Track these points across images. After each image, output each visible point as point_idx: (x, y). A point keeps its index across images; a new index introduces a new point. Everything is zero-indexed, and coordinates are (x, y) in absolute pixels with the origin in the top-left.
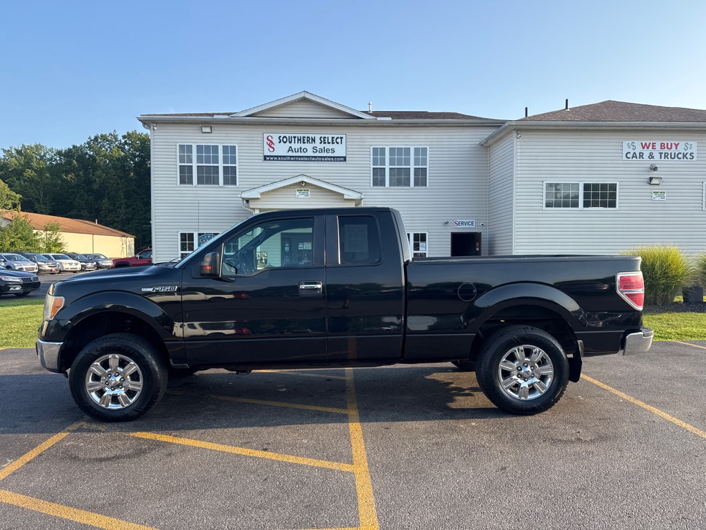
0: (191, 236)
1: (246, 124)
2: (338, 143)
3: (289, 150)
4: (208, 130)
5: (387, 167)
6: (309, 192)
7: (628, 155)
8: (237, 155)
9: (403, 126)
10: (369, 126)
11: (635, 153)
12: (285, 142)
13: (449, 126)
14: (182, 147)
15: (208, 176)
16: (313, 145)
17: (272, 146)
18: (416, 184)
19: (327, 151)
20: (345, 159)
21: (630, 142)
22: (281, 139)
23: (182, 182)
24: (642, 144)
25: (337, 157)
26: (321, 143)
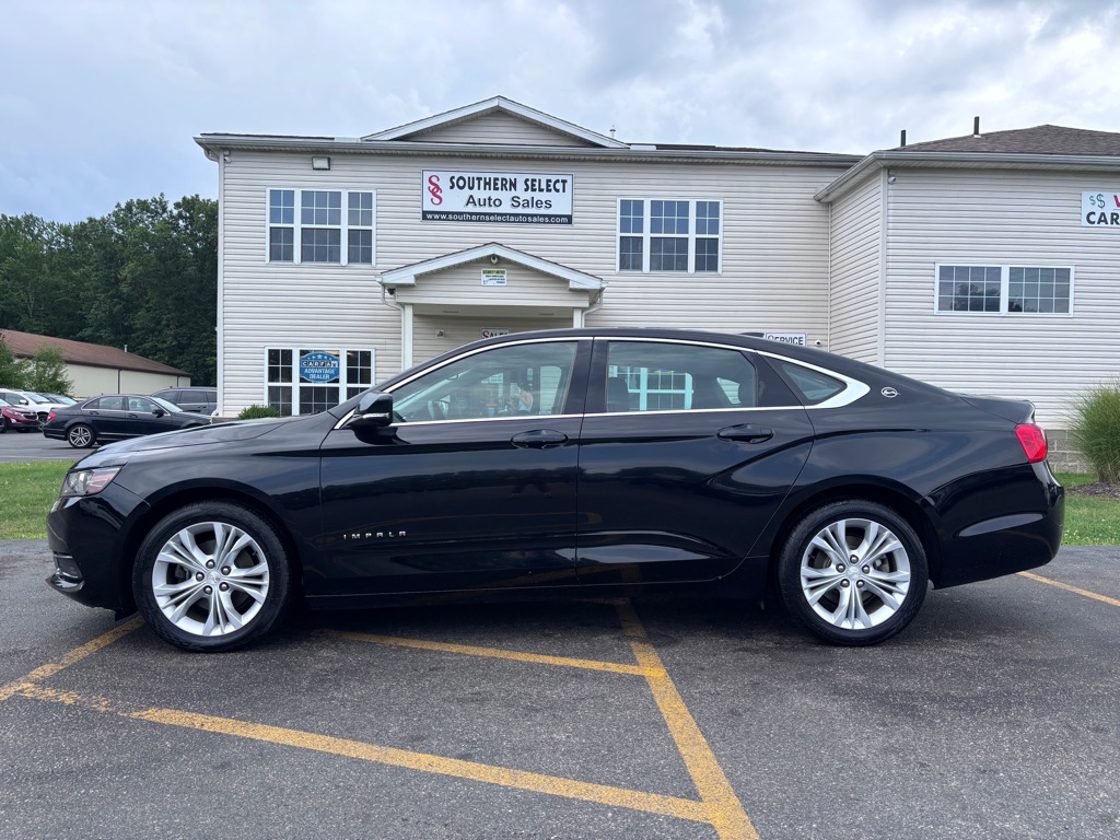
0: (287, 355)
1: (392, 155)
2: (557, 191)
3: (468, 202)
4: (323, 163)
5: (647, 235)
6: (505, 276)
7: (1092, 218)
8: (374, 209)
9: (677, 163)
10: (615, 161)
11: (1103, 214)
12: (461, 188)
13: (759, 165)
14: (275, 195)
15: (320, 248)
16: (513, 193)
17: (438, 193)
18: (699, 267)
19: (538, 204)
20: (569, 219)
21: (1095, 194)
22: (455, 181)
23: (275, 256)
24: (1116, 197)
25: (556, 216)
26: (526, 190)
